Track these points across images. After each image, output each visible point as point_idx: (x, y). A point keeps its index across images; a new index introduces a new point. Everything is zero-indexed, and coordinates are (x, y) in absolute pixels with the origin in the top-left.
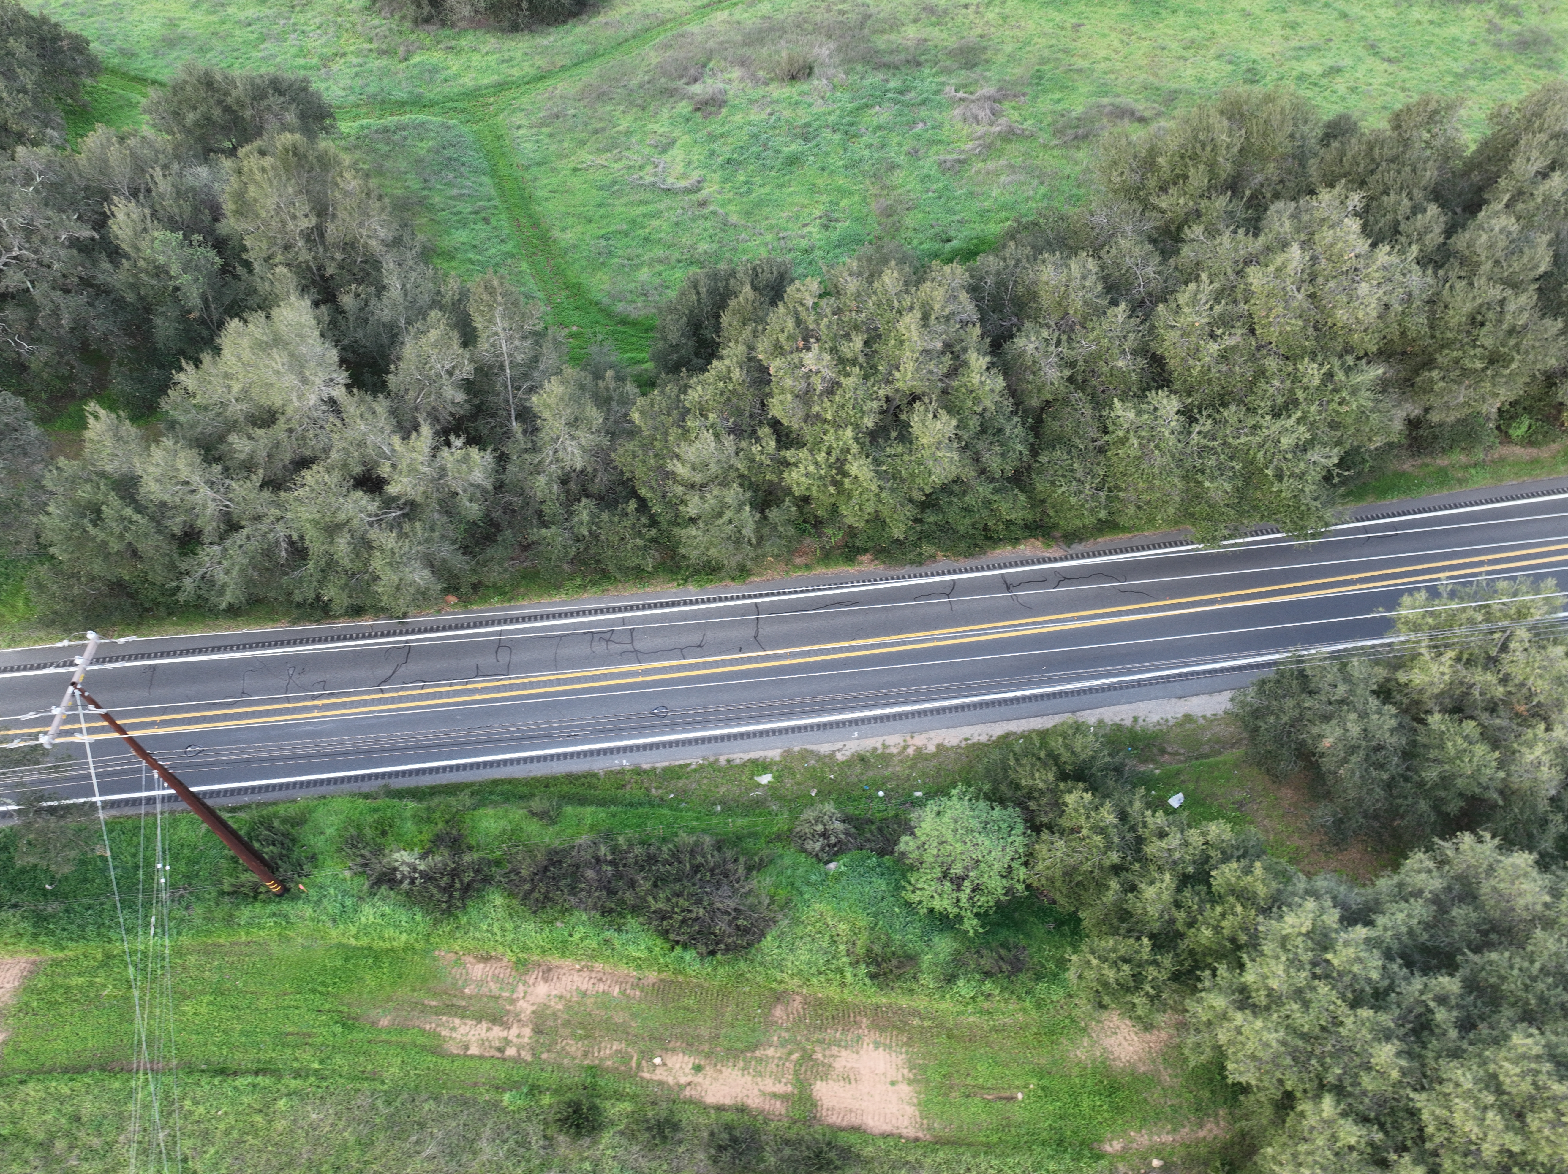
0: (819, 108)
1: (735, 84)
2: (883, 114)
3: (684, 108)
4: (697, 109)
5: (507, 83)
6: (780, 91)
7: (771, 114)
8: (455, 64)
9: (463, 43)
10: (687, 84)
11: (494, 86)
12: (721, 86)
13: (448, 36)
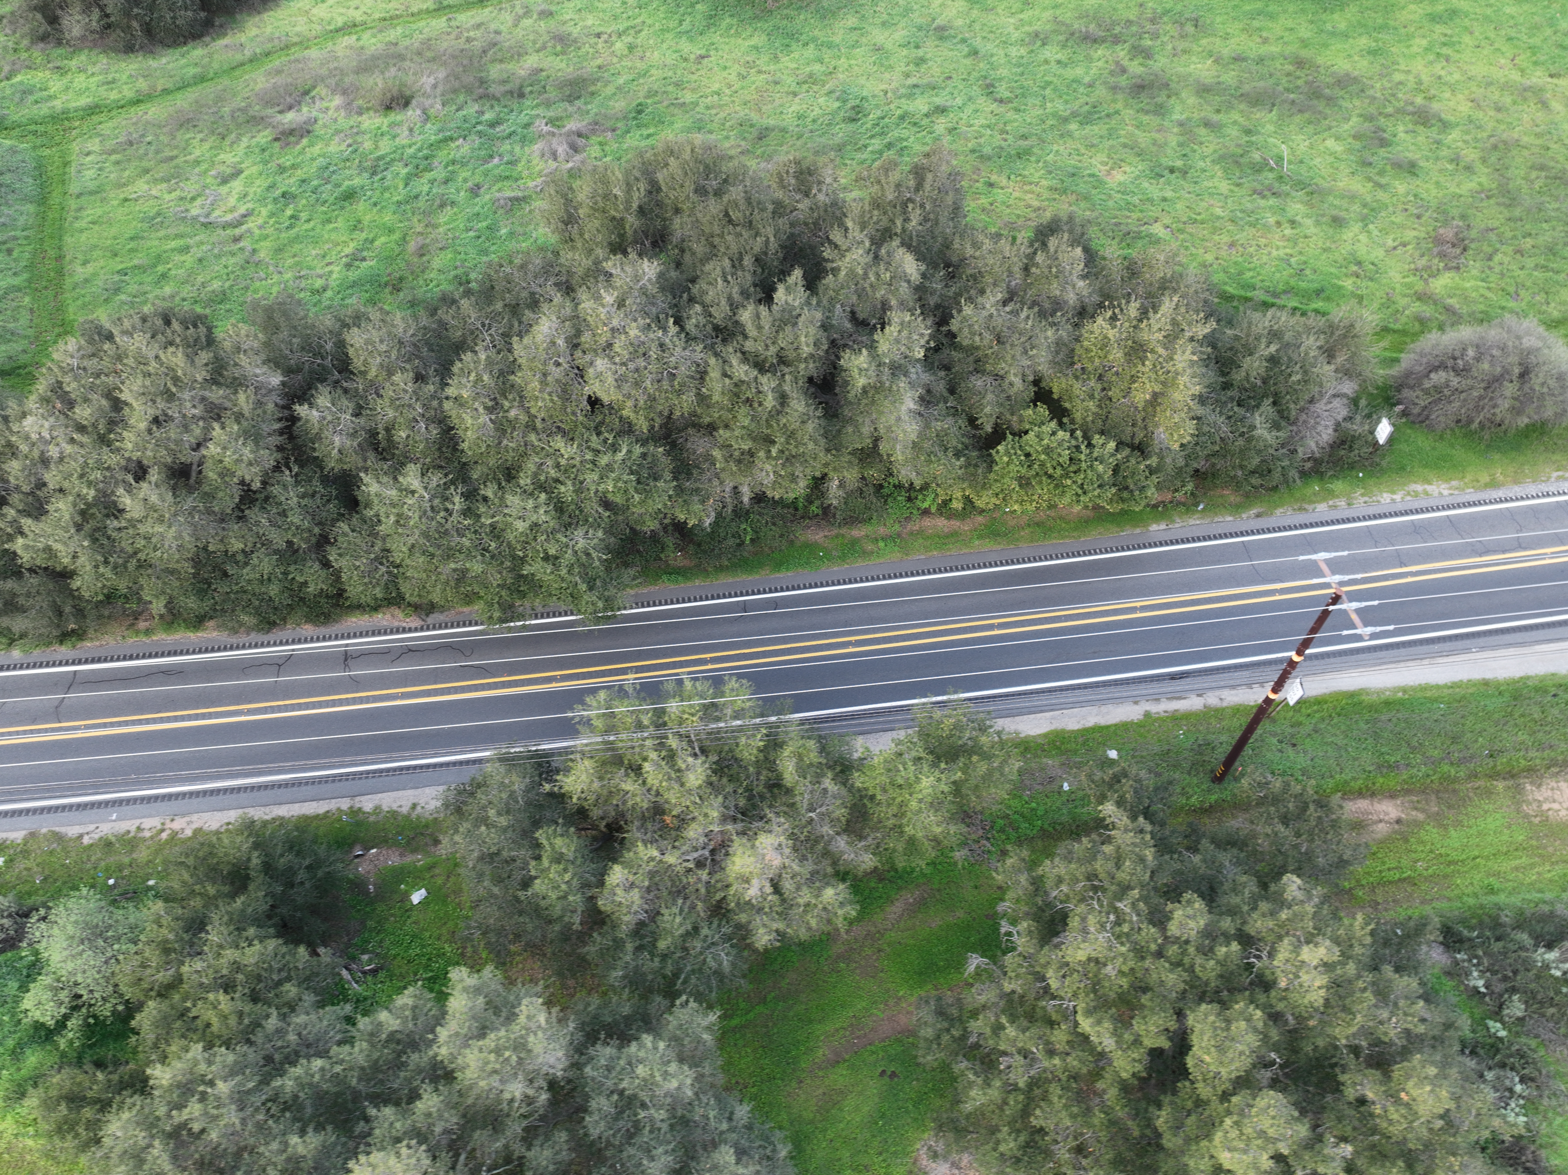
0: (403, 139)
1: (330, 113)
2: (463, 148)
3: (264, 137)
4: (276, 139)
5: (97, 106)
6: (371, 122)
7: (349, 146)
8: (56, 85)
9: (74, 63)
10: (280, 112)
11: (84, 110)
12: (314, 114)
13: (60, 55)
